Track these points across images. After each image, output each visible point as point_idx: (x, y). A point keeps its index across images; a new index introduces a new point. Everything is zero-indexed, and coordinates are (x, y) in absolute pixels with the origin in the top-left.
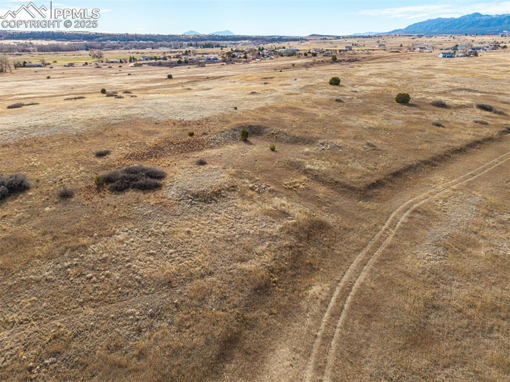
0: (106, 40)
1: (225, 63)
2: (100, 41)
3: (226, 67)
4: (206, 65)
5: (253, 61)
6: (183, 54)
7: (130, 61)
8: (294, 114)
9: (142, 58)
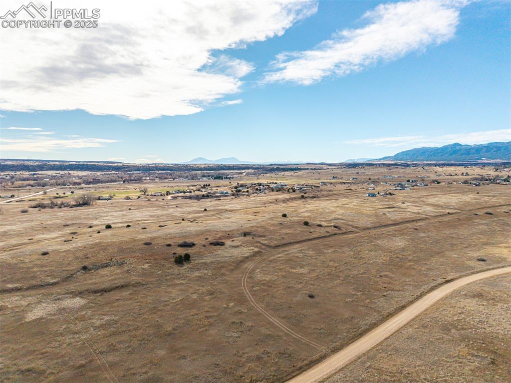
0: (131, 170)
1: (234, 197)
2: (126, 171)
3: (235, 200)
4: (221, 198)
5: (253, 195)
6: (202, 187)
7: (167, 195)
8: (262, 229)
9: (174, 192)
